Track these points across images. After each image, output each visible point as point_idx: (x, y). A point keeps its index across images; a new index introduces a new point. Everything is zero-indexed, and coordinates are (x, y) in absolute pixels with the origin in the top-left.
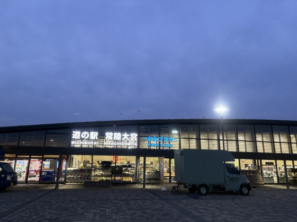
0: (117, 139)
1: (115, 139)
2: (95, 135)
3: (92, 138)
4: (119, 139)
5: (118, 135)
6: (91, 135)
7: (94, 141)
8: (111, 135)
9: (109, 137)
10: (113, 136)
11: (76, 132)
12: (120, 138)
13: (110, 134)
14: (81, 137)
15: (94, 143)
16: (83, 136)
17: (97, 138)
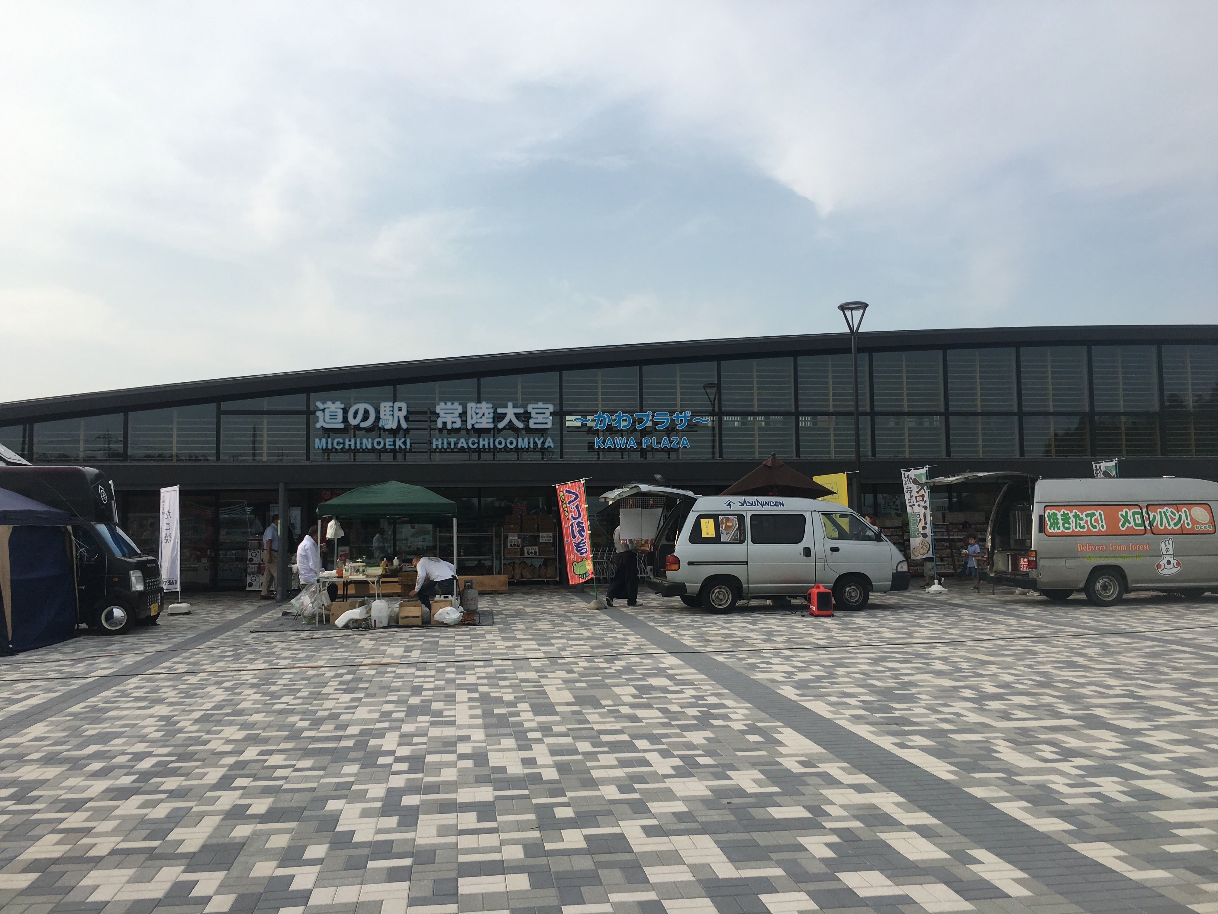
0: (476, 426)
1: (473, 425)
2: (397, 413)
3: (389, 423)
4: (486, 423)
5: (481, 412)
6: (382, 416)
7: (395, 437)
8: (457, 414)
9: (449, 419)
10: (463, 415)
11: (329, 404)
12: (491, 420)
13: (452, 407)
14: (345, 420)
15: (394, 442)
16: (355, 418)
17: (404, 425)
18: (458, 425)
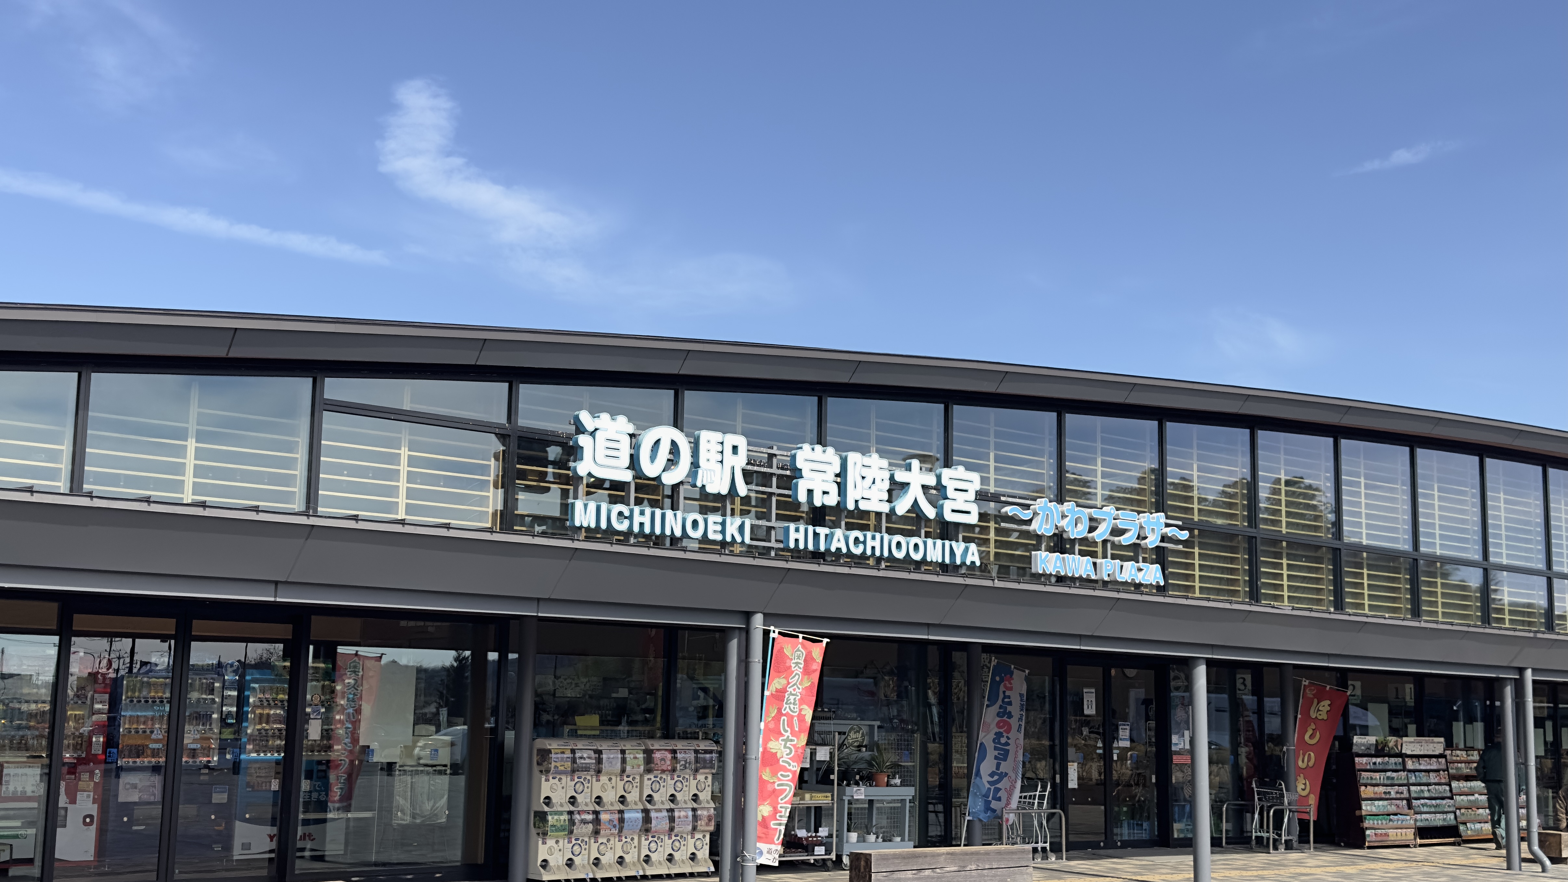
0: (862, 505)
1: (856, 502)
2: (729, 459)
3: (715, 480)
4: (876, 503)
5: (870, 475)
6: (703, 460)
7: (724, 513)
8: (831, 474)
9: (817, 485)
10: (841, 477)
11: (604, 419)
12: (885, 495)
13: (824, 457)
14: (635, 464)
16: (653, 458)
17: (742, 490)
18: (832, 500)
